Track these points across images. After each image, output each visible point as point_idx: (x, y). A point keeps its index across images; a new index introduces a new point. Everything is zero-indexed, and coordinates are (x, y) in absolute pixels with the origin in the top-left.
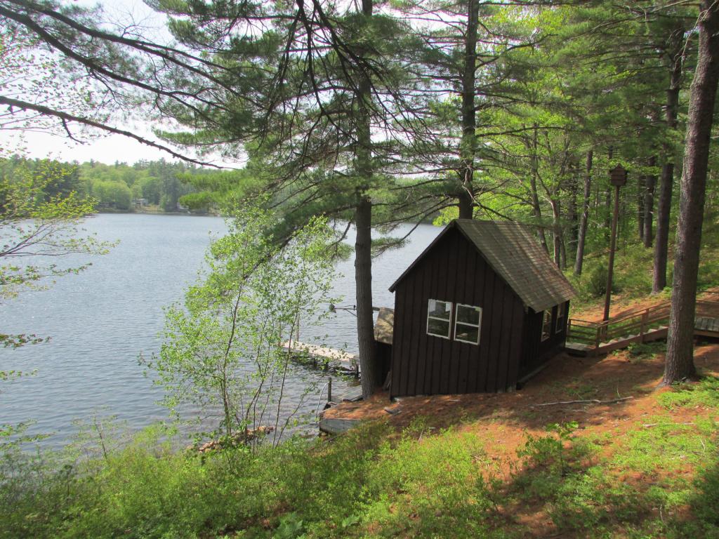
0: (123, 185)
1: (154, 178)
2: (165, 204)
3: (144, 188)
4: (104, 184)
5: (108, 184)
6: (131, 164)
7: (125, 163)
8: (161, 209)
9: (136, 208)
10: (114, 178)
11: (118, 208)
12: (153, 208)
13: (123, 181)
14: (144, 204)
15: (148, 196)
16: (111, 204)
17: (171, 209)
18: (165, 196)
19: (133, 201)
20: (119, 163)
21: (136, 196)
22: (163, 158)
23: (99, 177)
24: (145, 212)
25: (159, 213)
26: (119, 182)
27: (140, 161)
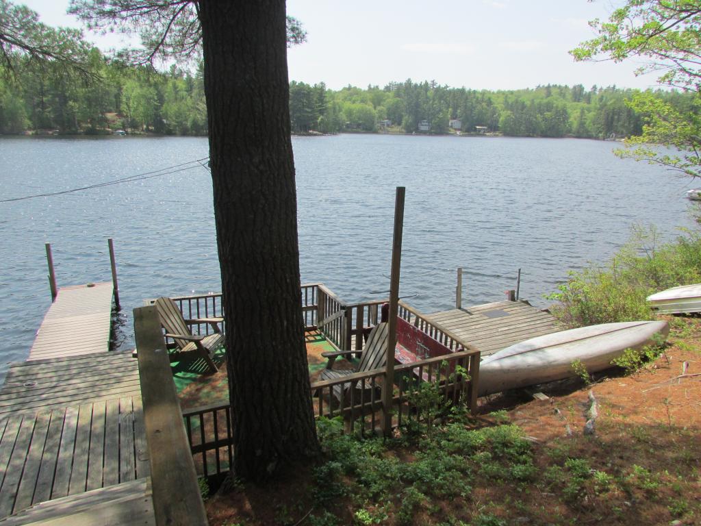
0: (369, 107)
1: (399, 99)
2: (406, 124)
3: (389, 109)
4: (353, 106)
5: (357, 106)
6: (382, 88)
7: (377, 87)
8: (403, 130)
9: (380, 128)
10: (363, 101)
11: (363, 129)
12: (396, 129)
13: (371, 104)
14: (388, 126)
15: (392, 117)
16: (358, 125)
17: (413, 129)
18: (407, 117)
19: (378, 122)
20: (372, 87)
21: (380, 117)
22: (409, 80)
23: (350, 100)
24: (387, 133)
25: (401, 133)
26: (366, 104)
27: (390, 84)
